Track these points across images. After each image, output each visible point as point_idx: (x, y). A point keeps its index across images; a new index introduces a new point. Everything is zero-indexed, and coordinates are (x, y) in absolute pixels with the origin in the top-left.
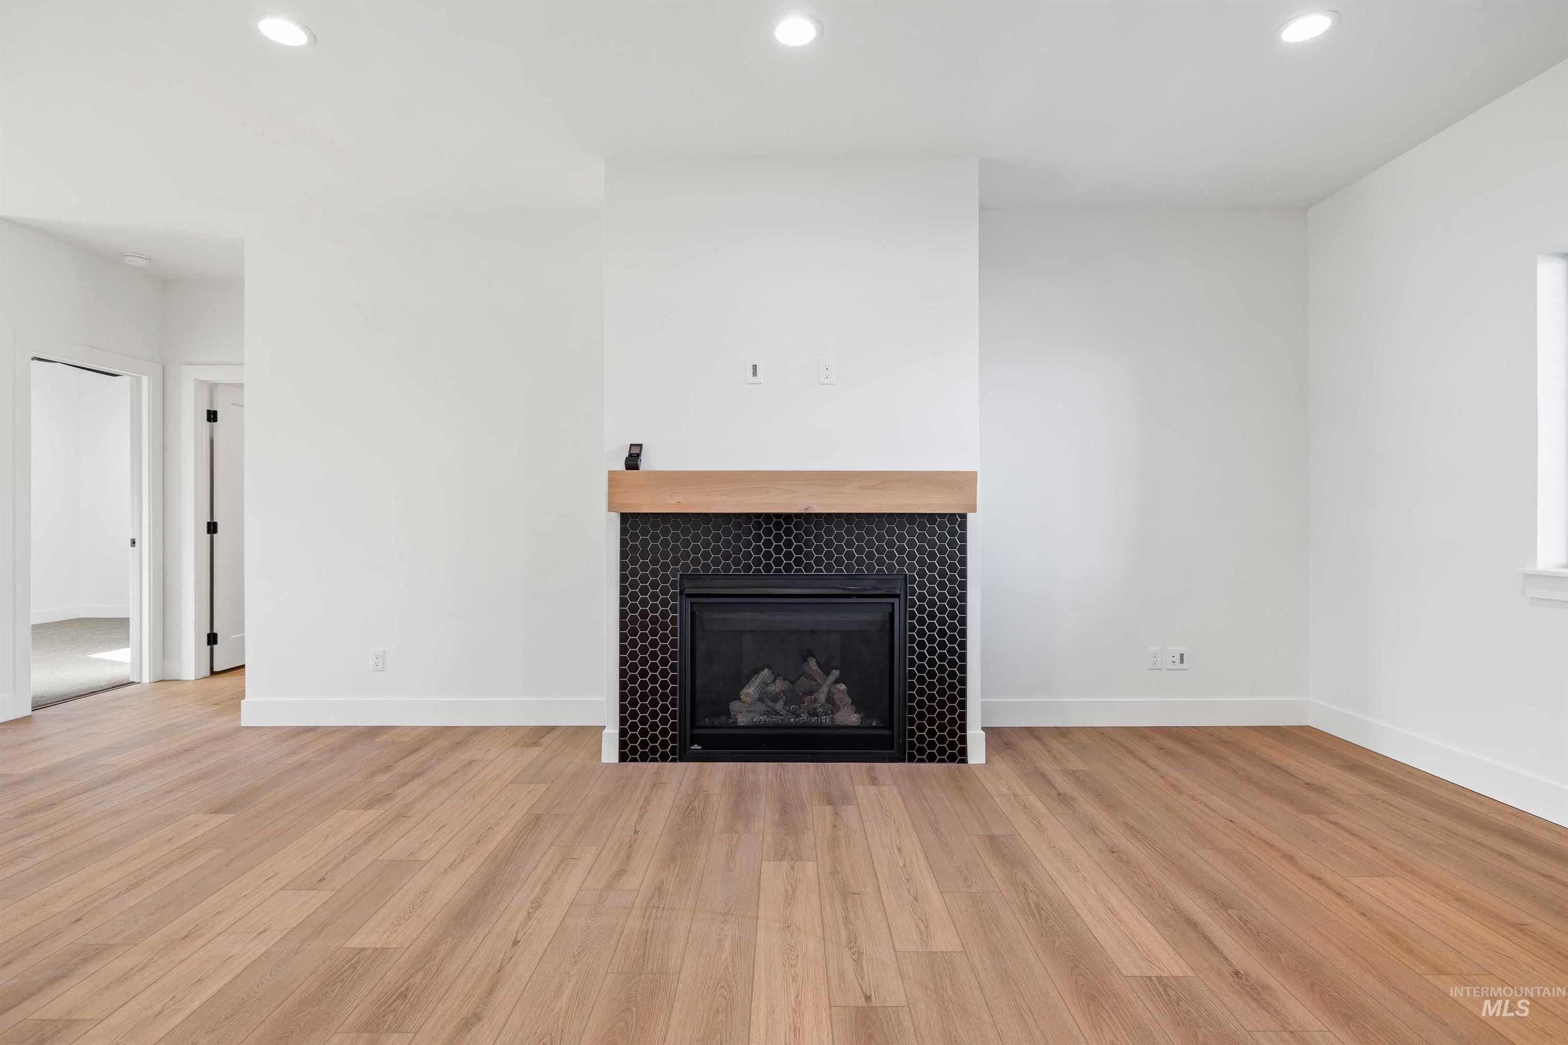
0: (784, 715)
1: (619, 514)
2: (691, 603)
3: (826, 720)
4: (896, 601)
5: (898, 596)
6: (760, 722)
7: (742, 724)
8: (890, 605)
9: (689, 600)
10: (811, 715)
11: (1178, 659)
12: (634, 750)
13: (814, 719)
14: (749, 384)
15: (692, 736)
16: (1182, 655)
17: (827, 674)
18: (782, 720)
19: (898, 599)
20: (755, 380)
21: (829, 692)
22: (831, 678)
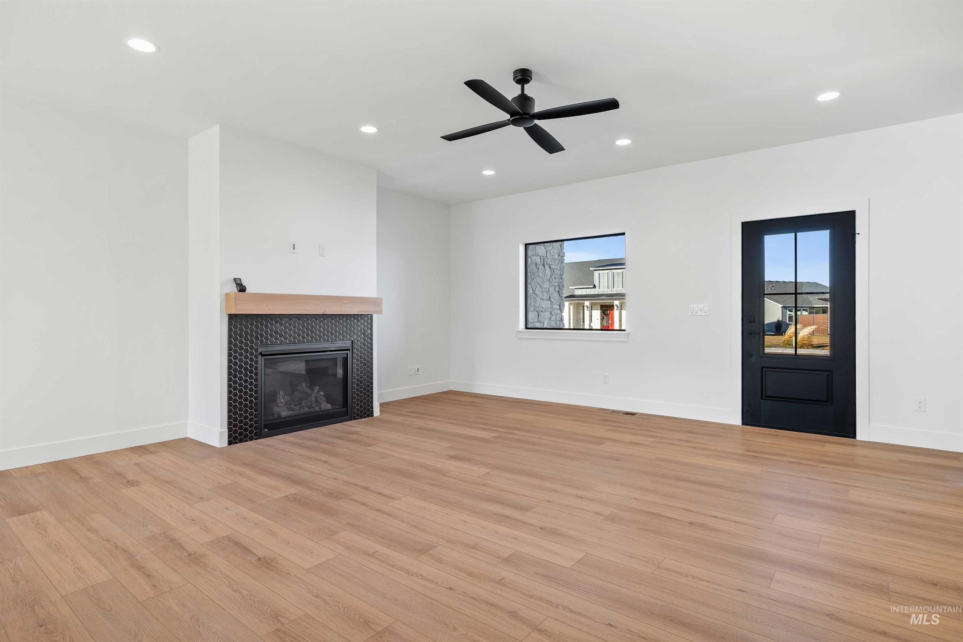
0: (298, 411)
1: (228, 315)
2: (264, 359)
3: (317, 409)
4: (348, 352)
5: (349, 350)
6: (290, 414)
7: (284, 416)
8: (346, 354)
9: (263, 358)
10: (309, 408)
11: (417, 371)
12: (235, 438)
13: (312, 409)
14: (291, 253)
15: (264, 425)
16: (418, 369)
17: (313, 390)
18: (298, 412)
19: (349, 351)
20: (294, 251)
21: (315, 398)
22: (316, 390)
